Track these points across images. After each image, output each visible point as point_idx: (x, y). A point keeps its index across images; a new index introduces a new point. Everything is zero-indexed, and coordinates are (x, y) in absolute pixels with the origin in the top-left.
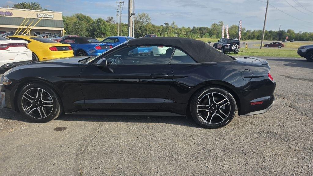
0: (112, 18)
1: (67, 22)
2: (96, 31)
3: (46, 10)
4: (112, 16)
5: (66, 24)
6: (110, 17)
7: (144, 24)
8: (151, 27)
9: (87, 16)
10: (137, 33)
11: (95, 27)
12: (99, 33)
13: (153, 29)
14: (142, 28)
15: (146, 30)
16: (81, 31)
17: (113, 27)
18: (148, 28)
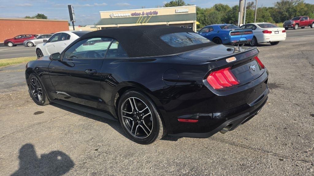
0: (253, 3)
1: (205, 14)
2: (231, 19)
3: (188, 5)
4: (253, 1)
5: (205, 15)
6: (251, 2)
7: (294, 4)
8: (303, 7)
9: (225, 5)
10: (283, 16)
11: (230, 16)
12: (234, 21)
13: (306, 9)
14: (290, 10)
15: (295, 11)
16: (216, 21)
17: (250, 13)
18: (298, 9)
